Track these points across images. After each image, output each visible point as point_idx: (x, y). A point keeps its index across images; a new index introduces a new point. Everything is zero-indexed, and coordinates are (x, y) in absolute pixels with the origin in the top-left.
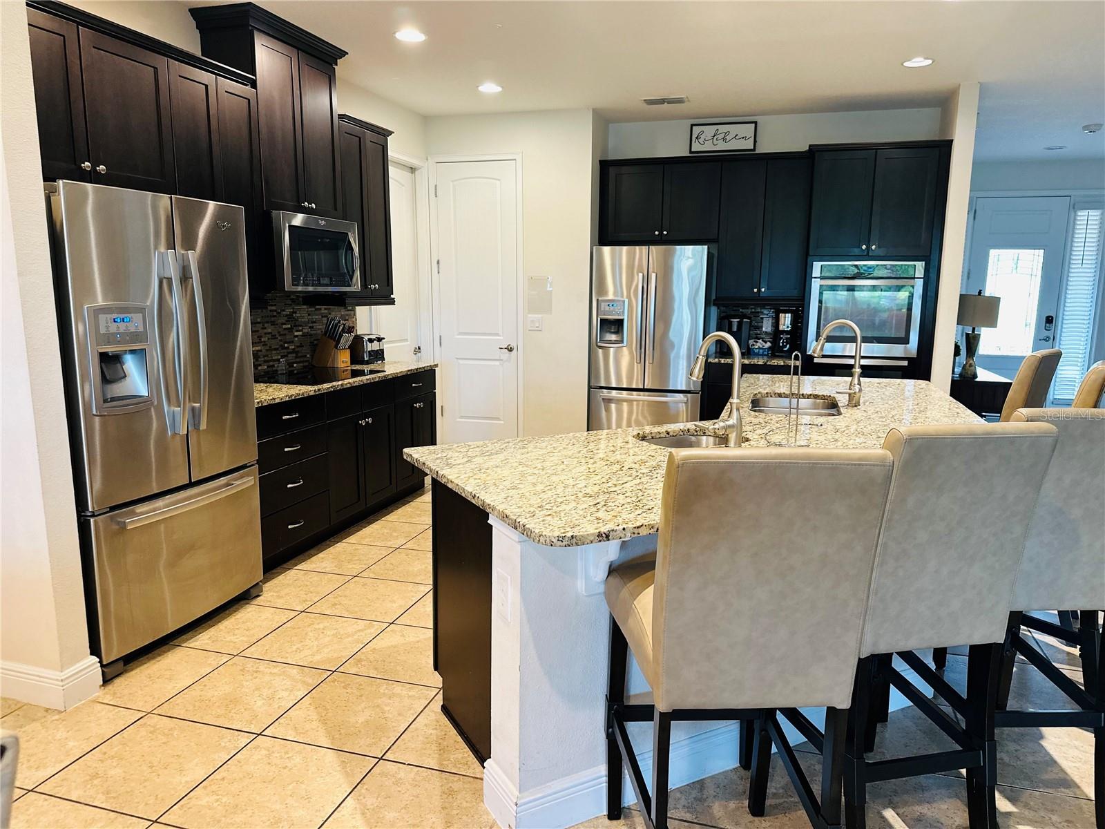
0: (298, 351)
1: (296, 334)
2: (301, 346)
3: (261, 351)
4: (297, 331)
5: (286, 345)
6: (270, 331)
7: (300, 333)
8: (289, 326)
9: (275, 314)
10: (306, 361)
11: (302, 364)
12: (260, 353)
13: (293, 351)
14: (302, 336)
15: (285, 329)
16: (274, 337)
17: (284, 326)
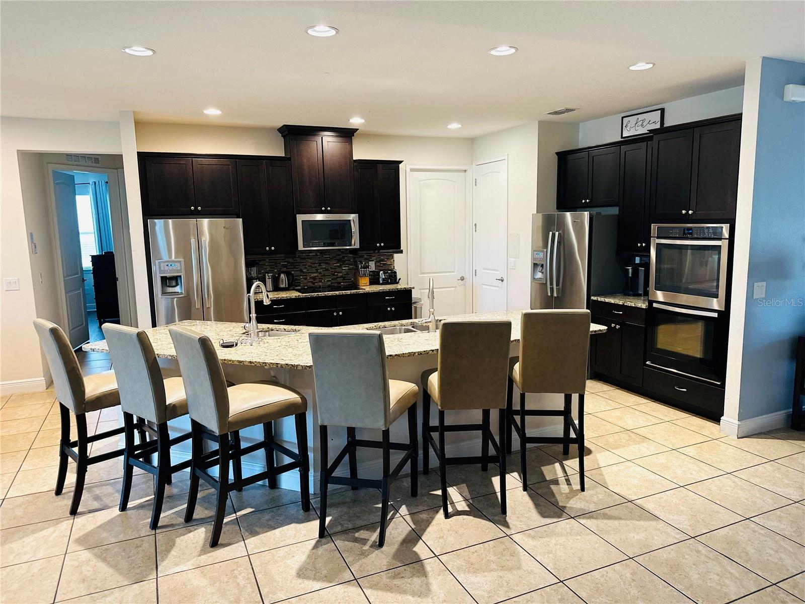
0: (345, 277)
1: (343, 268)
2: (348, 274)
3: (317, 276)
4: (344, 267)
5: (336, 274)
6: (324, 267)
7: (347, 268)
8: (339, 265)
9: (328, 259)
10: (351, 282)
11: (347, 283)
12: (316, 277)
13: (341, 277)
14: (348, 269)
15: (335, 266)
16: (327, 270)
17: (335, 265)
